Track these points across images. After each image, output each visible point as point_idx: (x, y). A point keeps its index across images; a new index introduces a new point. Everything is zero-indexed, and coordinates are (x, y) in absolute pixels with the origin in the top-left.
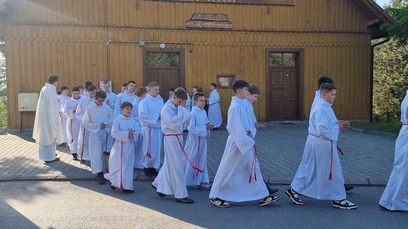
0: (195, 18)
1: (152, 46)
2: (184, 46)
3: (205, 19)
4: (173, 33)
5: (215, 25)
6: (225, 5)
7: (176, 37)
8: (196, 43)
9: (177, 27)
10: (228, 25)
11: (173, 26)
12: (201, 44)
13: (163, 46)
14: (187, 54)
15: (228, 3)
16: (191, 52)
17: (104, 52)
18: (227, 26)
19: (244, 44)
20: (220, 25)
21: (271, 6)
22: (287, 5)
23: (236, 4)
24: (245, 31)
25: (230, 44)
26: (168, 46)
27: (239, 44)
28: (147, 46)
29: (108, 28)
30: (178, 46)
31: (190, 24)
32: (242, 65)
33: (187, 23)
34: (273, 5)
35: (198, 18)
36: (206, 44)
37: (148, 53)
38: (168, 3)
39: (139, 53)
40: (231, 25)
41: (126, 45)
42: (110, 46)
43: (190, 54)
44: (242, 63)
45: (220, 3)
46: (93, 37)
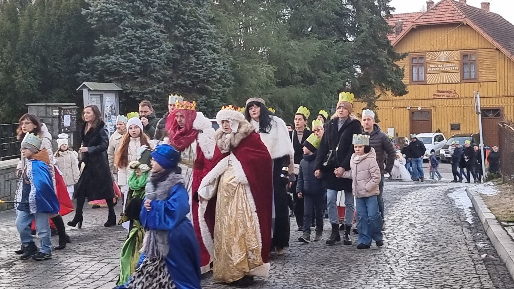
0: (437, 93)
1: (415, 109)
2: (432, 108)
4: (426, 101)
5: (448, 96)
6: (454, 84)
7: (427, 104)
8: (438, 106)
9: (428, 98)
11: (426, 98)
12: (441, 106)
13: (419, 109)
14: (433, 112)
15: (456, 83)
17: (391, 113)
18: (455, 96)
19: (465, 105)
20: (451, 96)
21: (481, 83)
22: (492, 82)
23: (460, 83)
24: (467, 98)
25: (457, 106)
26: (423, 108)
27: (463, 105)
28: (412, 109)
29: (393, 101)
30: (428, 108)
31: (434, 96)
34: (483, 82)
36: (444, 106)
37: (412, 113)
38: (423, 86)
39: (408, 113)
40: (457, 95)
41: (402, 109)
42: (394, 109)
43: (435, 112)
44: (464, 116)
45: (451, 83)
46: (386, 106)
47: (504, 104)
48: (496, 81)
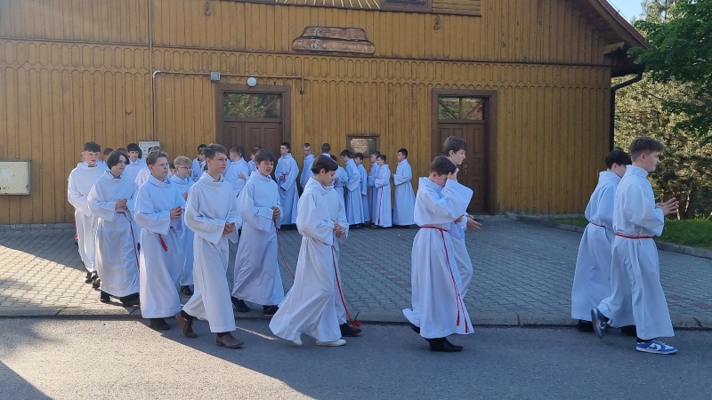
0: (310, 34)
1: (233, 81)
2: (289, 82)
3: (328, 35)
4: (270, 60)
5: (344, 46)
6: (363, 13)
7: (276, 67)
8: (311, 78)
9: (278, 48)
10: (366, 47)
11: (271, 47)
12: (320, 79)
13: (252, 81)
14: (295, 96)
15: (367, 10)
16: (301, 93)
17: (147, 90)
18: (365, 49)
19: (394, 81)
20: (352, 47)
21: (441, 16)
22: (469, 16)
23: (380, 11)
24: (397, 58)
25: (371, 81)
26: (261, 82)
27: (387, 81)
28: (224, 81)
29: (155, 49)
30: (280, 83)
31: (301, 44)
32: (391, 118)
33: (295, 43)
34: (444, 14)
35: (314, 34)
36: (328, 79)
37: (226, 93)
38: (263, 6)
39: (210, 92)
40: (372, 47)
41: (187, 80)
42: (159, 79)
43: (299, 96)
44: (390, 114)
45: (353, 9)
46: (128, 64)
47: (499, 84)
48: (480, 16)
